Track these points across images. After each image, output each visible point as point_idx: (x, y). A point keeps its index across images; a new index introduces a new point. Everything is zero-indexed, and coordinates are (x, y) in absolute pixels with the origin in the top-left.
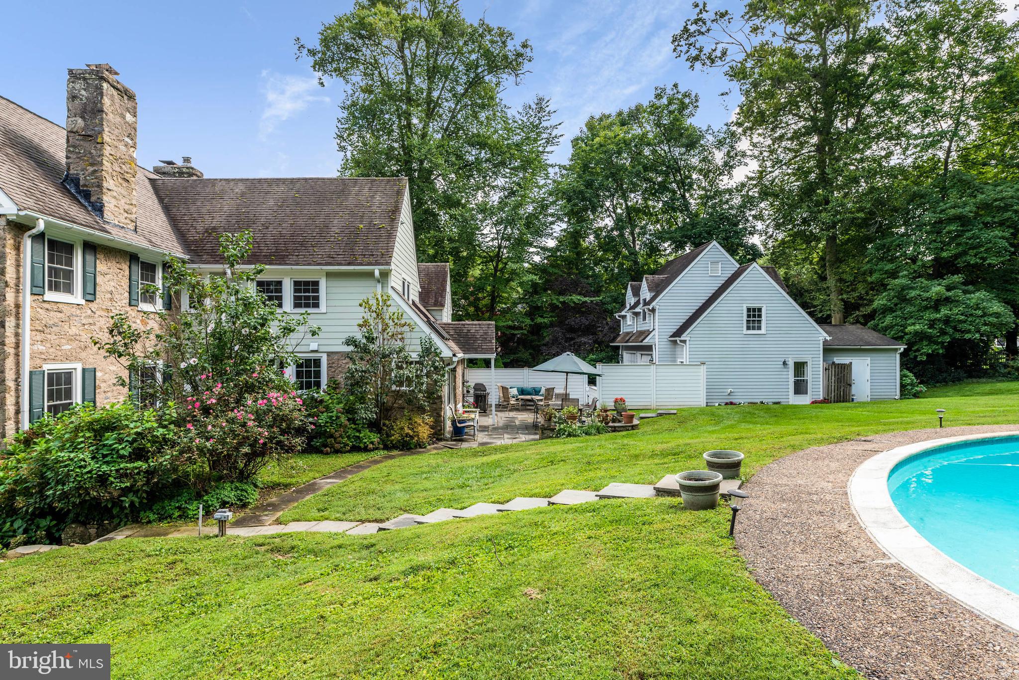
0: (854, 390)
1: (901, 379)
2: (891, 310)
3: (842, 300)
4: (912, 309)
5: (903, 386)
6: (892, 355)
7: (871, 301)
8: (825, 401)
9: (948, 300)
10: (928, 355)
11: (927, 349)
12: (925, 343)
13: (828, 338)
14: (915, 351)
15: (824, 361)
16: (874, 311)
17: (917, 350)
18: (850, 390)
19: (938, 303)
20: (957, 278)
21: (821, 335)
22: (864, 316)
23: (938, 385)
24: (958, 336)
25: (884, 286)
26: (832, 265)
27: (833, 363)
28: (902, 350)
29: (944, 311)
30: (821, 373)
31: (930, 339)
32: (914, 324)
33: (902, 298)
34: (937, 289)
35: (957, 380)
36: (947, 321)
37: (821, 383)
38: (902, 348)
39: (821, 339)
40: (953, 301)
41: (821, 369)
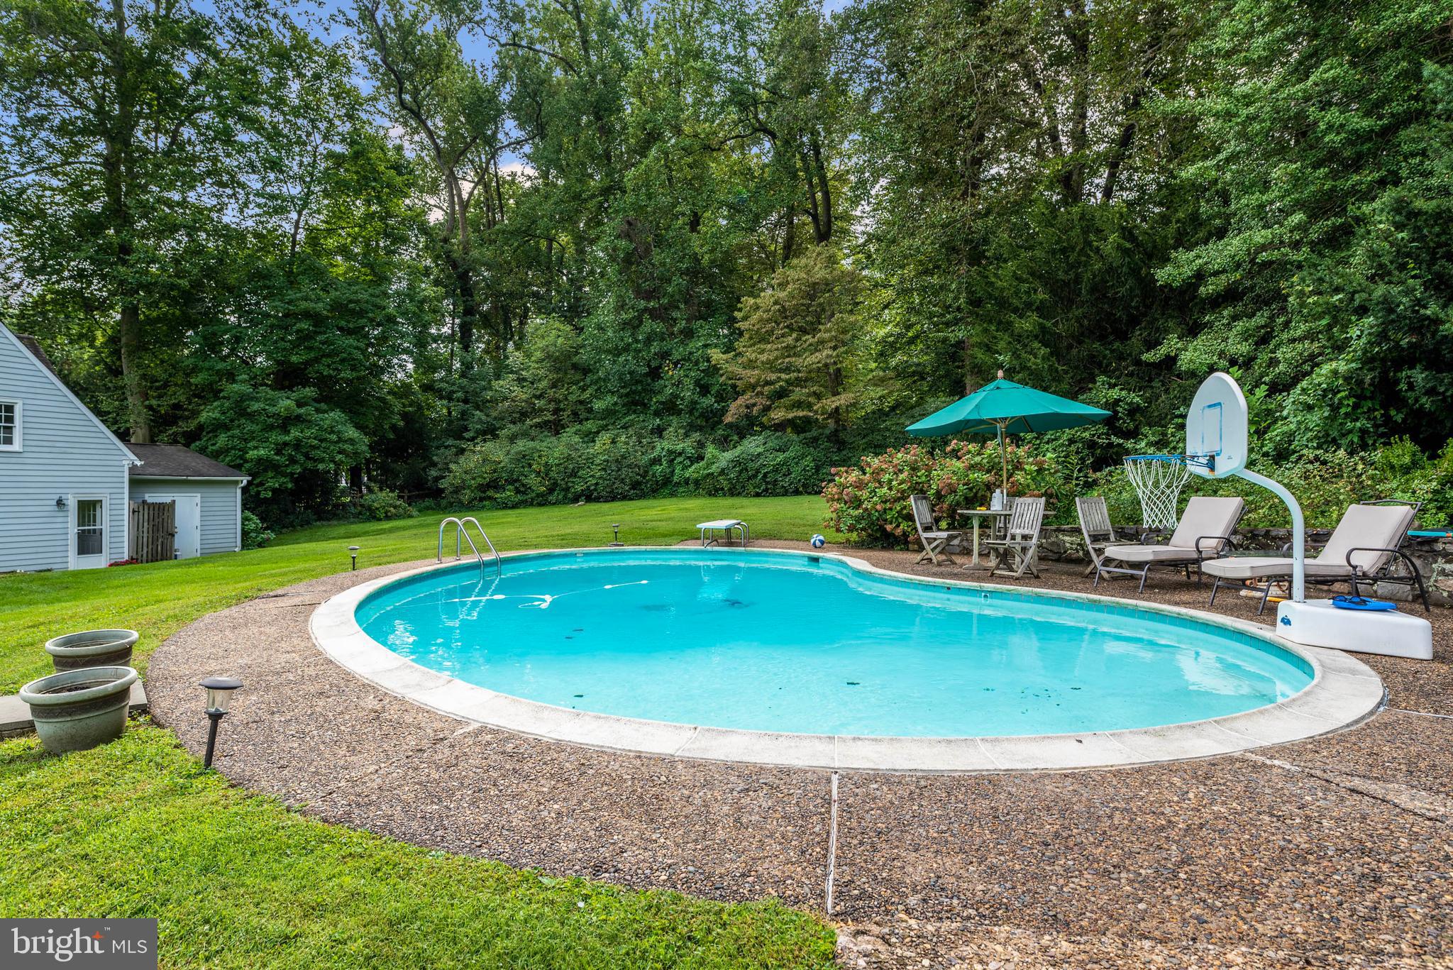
0: (178, 542)
1: (243, 524)
2: (226, 428)
3: (150, 408)
4: (255, 427)
5: (245, 534)
6: (231, 489)
7: (195, 414)
8: (132, 561)
9: (298, 419)
10: (274, 491)
11: (273, 483)
12: (270, 474)
13: (139, 463)
14: (258, 485)
15: (130, 498)
16: (201, 427)
17: (261, 484)
18: (172, 543)
19: (287, 422)
20: (309, 392)
21: (128, 458)
22: (185, 434)
23: (284, 530)
24: (310, 465)
25: (216, 394)
26: (130, 354)
27: (144, 502)
28: (245, 482)
29: (295, 433)
30: (126, 517)
31: (276, 467)
32: (256, 448)
33: (240, 410)
34: (286, 403)
35: (306, 524)
36: (297, 445)
37: (126, 534)
38: (245, 480)
39: (126, 464)
40: (305, 421)
41: (126, 512)
